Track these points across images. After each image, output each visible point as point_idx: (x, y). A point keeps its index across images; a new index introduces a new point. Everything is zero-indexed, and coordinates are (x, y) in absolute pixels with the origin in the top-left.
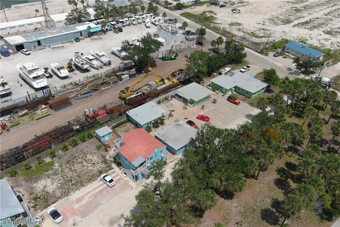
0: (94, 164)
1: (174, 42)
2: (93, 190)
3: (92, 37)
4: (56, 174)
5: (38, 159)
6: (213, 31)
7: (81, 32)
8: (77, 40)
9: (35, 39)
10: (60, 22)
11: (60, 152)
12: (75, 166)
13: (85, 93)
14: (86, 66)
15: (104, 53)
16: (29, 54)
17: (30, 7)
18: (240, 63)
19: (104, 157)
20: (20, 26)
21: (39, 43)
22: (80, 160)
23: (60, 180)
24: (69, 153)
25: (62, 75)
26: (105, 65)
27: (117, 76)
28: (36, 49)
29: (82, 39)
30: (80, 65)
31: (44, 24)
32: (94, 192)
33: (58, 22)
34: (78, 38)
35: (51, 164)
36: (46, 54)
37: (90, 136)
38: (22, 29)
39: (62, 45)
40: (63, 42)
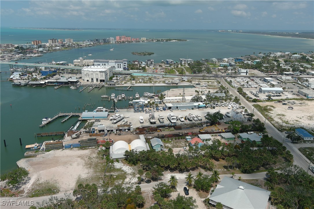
0: (182, 144)
3: (199, 109)
4: (172, 144)
5: (168, 139)
7: (195, 106)
8: (193, 109)
9: (176, 106)
10: (189, 100)
11: (174, 140)
12: (177, 144)
13: (187, 128)
14: (191, 119)
15: (200, 116)
16: (172, 111)
17: (178, 91)
19: (186, 144)
20: (172, 100)
21: (177, 107)
22: (179, 143)
24: (176, 140)
25: (181, 120)
26: (199, 120)
27: (202, 125)
28: (175, 110)
29: (195, 109)
30: (189, 118)
31: (181, 100)
33: (187, 100)
35: (171, 142)
36: (178, 112)
37: (184, 138)
38: (172, 101)
39: (186, 110)
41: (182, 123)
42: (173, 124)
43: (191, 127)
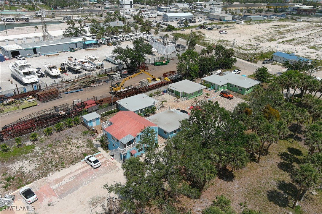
0: (78, 147)
1: (165, 52)
2: (75, 171)
3: (87, 49)
4: (36, 155)
5: (18, 141)
6: (203, 46)
7: (76, 43)
9: (31, 47)
11: (43, 136)
12: (57, 149)
13: (75, 89)
15: (97, 57)
16: (24, 59)
18: (231, 68)
19: (90, 141)
20: (19, 39)
21: (35, 51)
22: (63, 144)
23: (39, 161)
24: (52, 137)
26: (97, 68)
27: (109, 76)
28: (31, 57)
29: (77, 50)
30: (72, 66)
31: (42, 38)
32: (76, 173)
33: (55, 37)
34: (73, 49)
36: (40, 60)
37: (77, 123)
39: (57, 54)
40: (58, 52)
41: (57, 80)
42: (29, 89)
43: (85, 86)
